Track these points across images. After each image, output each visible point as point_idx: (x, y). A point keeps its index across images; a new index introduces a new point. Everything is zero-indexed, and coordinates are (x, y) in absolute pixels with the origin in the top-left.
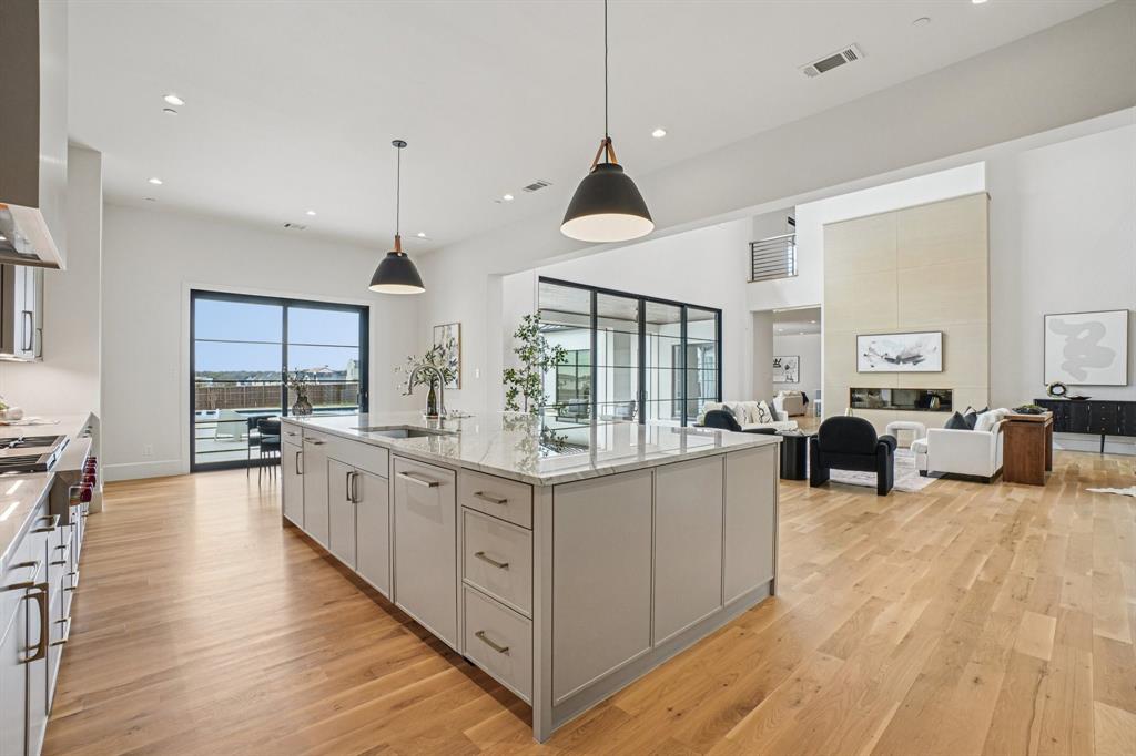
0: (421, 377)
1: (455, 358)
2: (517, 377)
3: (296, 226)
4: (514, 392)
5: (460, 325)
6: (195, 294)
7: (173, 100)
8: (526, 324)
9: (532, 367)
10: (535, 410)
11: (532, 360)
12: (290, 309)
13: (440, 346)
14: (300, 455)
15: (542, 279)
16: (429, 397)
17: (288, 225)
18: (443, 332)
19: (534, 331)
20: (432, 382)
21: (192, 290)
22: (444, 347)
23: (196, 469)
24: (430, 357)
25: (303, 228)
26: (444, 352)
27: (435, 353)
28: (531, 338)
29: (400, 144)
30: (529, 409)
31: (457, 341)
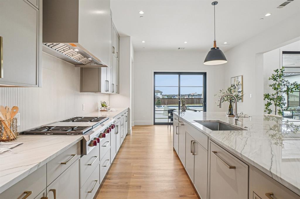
0: (226, 99)
1: (240, 90)
2: (271, 97)
3: (181, 48)
4: (269, 104)
5: (242, 76)
6: (155, 73)
7: (141, 13)
8: (276, 73)
9: (279, 93)
10: (281, 112)
11: (279, 90)
12: (181, 75)
13: (234, 85)
14: (178, 127)
15: (284, 52)
16: (229, 107)
17: (179, 48)
18: (235, 79)
19: (280, 76)
20: (231, 100)
21: (154, 72)
22: (236, 86)
23: (155, 124)
24: (230, 90)
25: (184, 48)
26: (235, 87)
27: (232, 88)
28: (278, 80)
29: (215, 3)
30: (278, 112)
31: (241, 83)
